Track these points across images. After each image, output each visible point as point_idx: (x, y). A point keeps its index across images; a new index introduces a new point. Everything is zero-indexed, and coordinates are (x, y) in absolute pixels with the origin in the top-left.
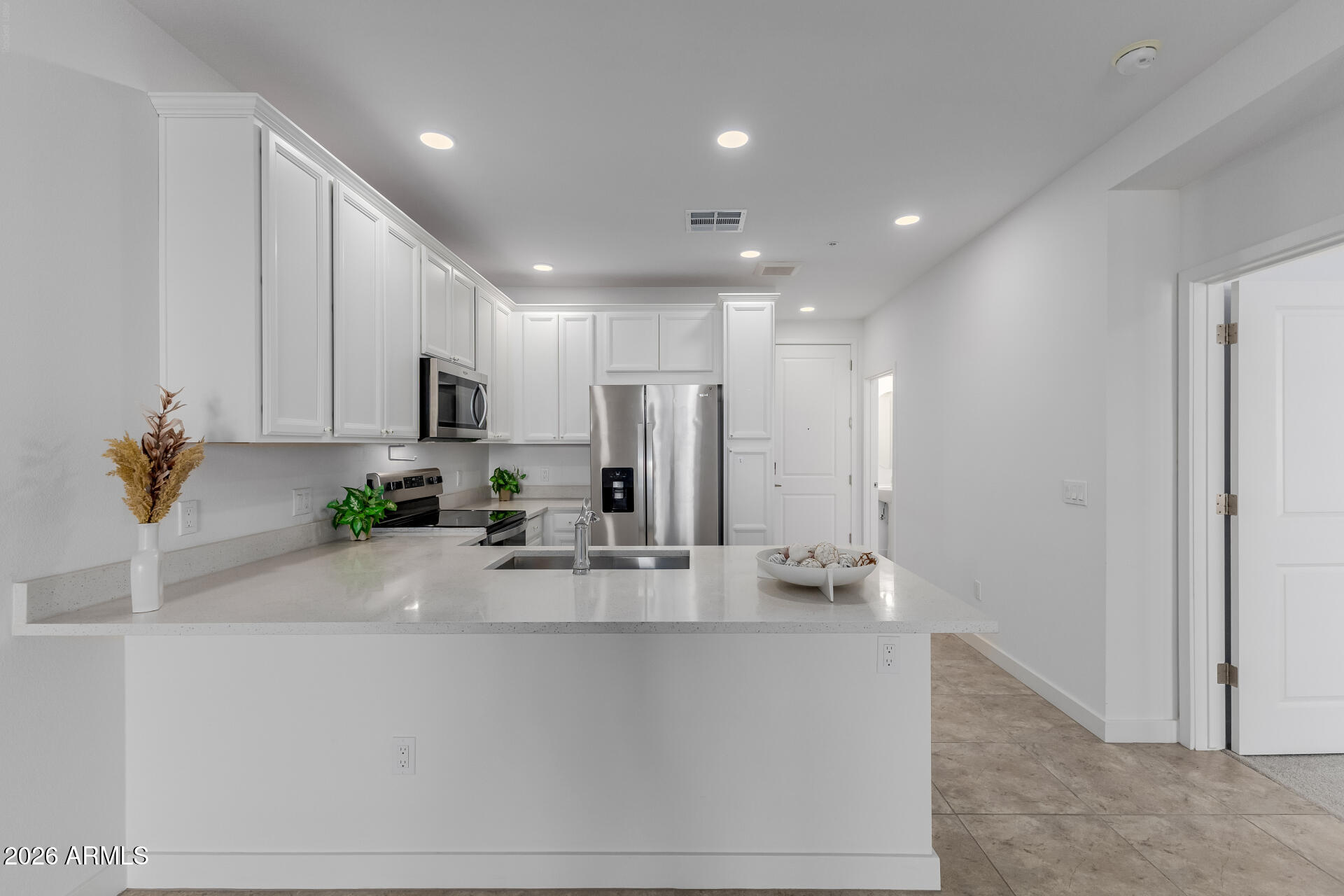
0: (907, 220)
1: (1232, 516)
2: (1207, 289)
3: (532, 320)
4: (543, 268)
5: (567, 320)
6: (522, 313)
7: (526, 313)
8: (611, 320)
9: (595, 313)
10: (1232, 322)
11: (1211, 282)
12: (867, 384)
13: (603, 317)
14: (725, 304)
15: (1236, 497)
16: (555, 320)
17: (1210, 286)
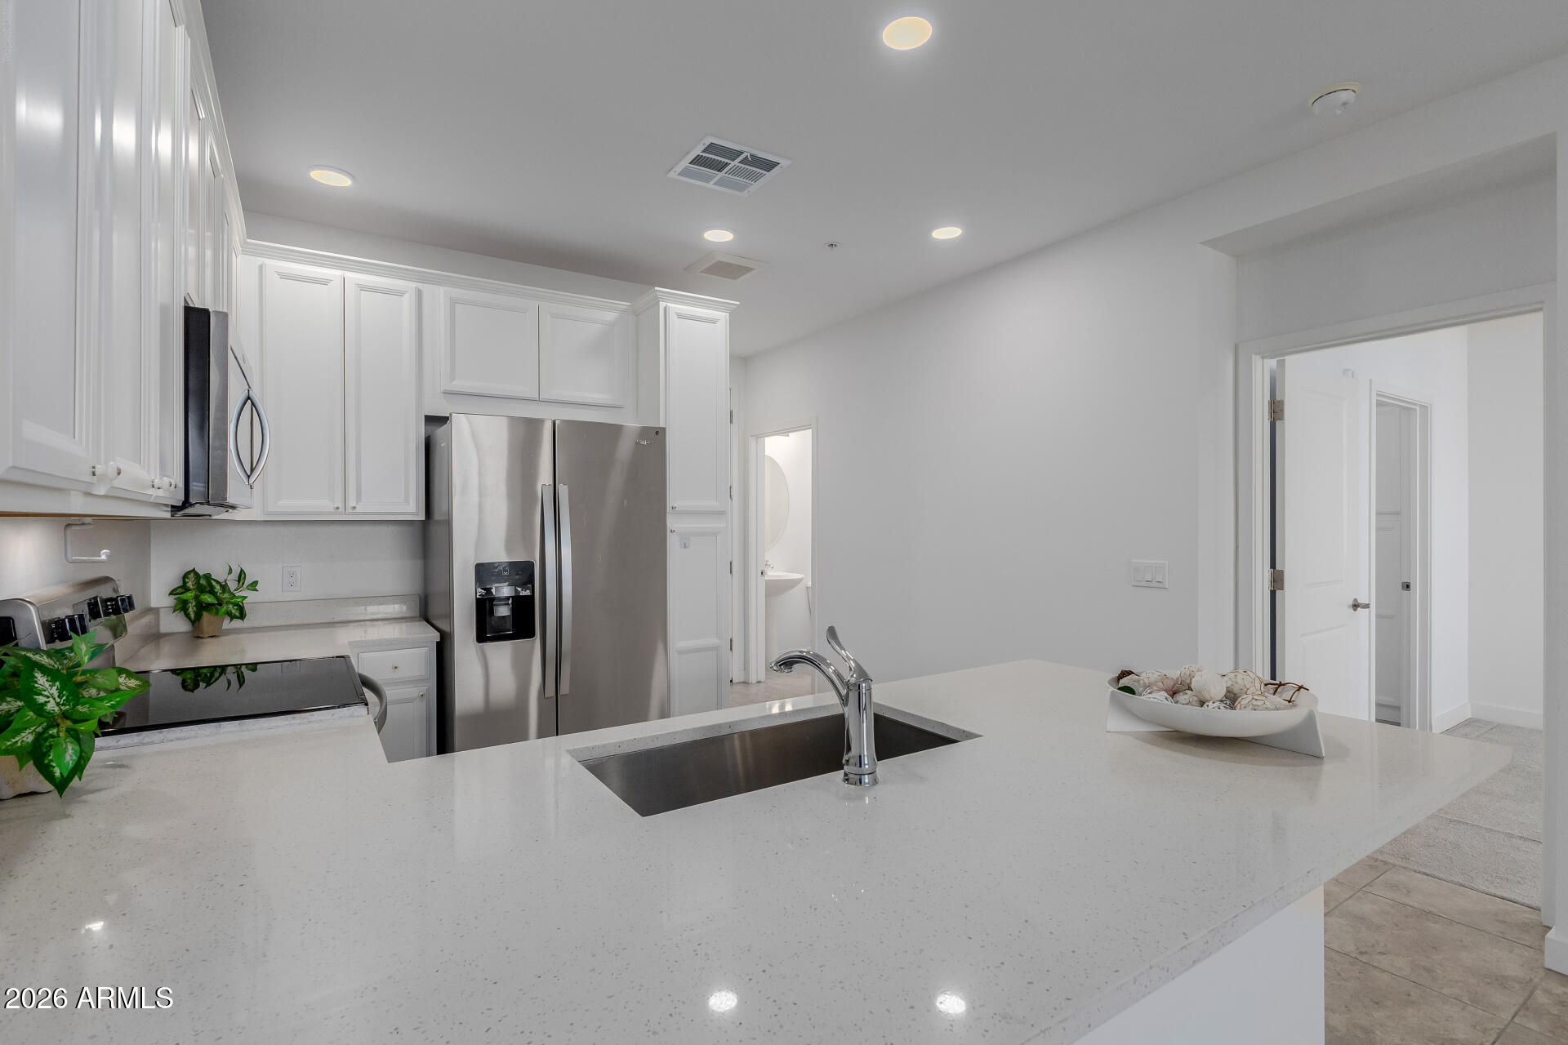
0: (947, 233)
1: (1277, 592)
2: (1263, 363)
3: (284, 276)
4: (332, 179)
5: (363, 288)
6: (260, 260)
7: (268, 262)
8: (453, 303)
9: (420, 286)
10: (1278, 399)
11: (1266, 357)
12: (752, 443)
13: (438, 296)
14: (662, 305)
15: (1282, 572)
16: (336, 285)
17: (1265, 360)
